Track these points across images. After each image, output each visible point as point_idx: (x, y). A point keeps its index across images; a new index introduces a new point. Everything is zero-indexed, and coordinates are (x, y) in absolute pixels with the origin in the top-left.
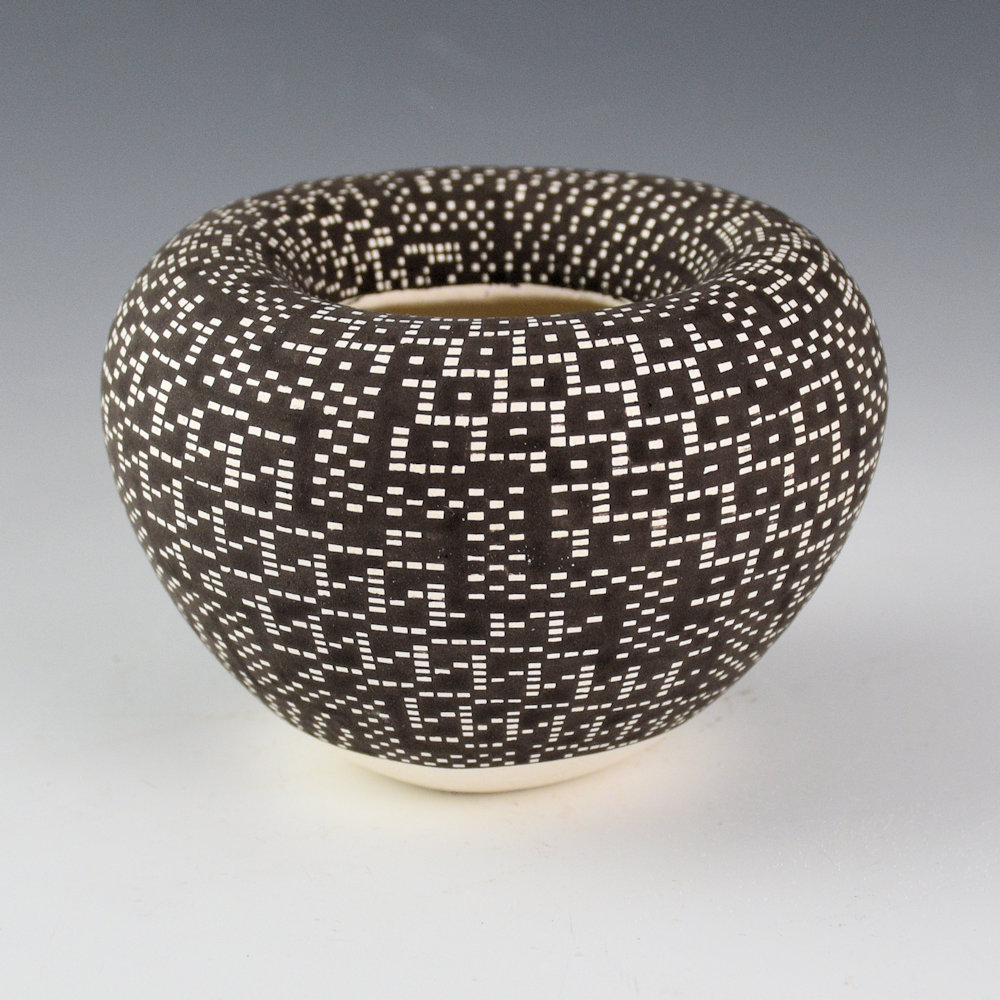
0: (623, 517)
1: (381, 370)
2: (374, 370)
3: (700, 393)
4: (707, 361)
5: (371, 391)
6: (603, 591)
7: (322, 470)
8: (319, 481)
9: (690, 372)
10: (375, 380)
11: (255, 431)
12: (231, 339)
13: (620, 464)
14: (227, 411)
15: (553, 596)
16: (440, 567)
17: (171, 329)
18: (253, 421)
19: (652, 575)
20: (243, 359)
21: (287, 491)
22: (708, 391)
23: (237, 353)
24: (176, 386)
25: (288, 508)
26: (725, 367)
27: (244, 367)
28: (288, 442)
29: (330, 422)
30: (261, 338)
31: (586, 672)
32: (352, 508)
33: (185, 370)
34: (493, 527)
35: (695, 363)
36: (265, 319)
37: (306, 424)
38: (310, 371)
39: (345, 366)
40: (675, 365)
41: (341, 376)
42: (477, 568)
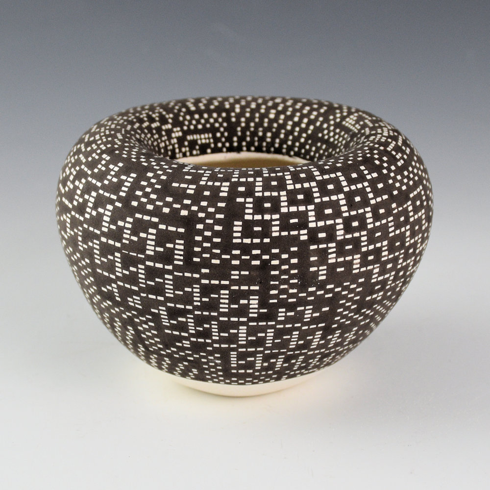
0: (342, 259)
1: (225, 194)
2: (221, 194)
3: (372, 199)
4: (373, 183)
5: (222, 205)
6: (330, 295)
7: (199, 244)
8: (197, 249)
9: (367, 189)
10: (222, 199)
11: (162, 227)
12: (144, 183)
13: (340, 234)
14: (146, 218)
15: (308, 299)
16: (257, 288)
17: (108, 180)
18: (161, 222)
19: (352, 286)
20: (152, 192)
21: (181, 255)
22: (375, 198)
23: (148, 190)
24: (115, 208)
25: (181, 263)
26: (380, 186)
27: (154, 196)
28: (180, 231)
29: (202, 221)
30: (160, 182)
31: (318, 335)
32: (214, 261)
33: (120, 199)
34: (283, 267)
35: (368, 185)
36: (160, 172)
37: (190, 222)
38: (189, 197)
39: (207, 193)
40: (360, 186)
41: (205, 198)
42: (275, 287)
